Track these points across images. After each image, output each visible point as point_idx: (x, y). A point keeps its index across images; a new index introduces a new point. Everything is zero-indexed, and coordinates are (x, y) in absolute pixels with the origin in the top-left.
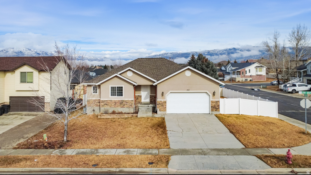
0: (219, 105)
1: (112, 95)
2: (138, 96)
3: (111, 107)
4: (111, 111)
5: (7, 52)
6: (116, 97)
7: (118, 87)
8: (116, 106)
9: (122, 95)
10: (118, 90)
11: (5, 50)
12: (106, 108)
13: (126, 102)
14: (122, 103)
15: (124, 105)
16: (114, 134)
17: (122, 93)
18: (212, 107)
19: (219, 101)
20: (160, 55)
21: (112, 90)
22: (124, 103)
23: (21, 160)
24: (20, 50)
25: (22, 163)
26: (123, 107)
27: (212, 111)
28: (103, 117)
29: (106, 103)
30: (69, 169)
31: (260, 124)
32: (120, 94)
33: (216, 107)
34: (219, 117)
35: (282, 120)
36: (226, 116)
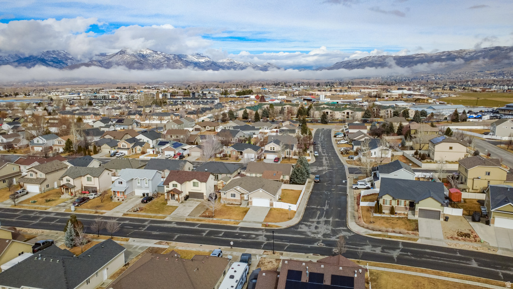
1: (231, 197)
2: (243, 197)
3: (231, 201)
4: (230, 203)
12: (229, 201)
13: (237, 200)
14: (235, 200)
16: (229, 214)
19: (273, 203)
26: (235, 202)
31: (282, 214)
32: (234, 196)
33: (272, 205)
34: (271, 209)
35: (295, 212)
36: (275, 209)
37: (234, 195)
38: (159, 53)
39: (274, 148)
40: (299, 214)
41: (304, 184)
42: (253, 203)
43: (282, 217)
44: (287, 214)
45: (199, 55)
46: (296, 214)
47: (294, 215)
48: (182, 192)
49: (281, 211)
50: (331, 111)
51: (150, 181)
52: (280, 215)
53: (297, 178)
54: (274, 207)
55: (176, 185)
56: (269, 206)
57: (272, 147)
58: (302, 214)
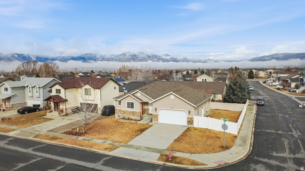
0: (193, 121)
1: (128, 107)
2: (147, 109)
3: (127, 115)
4: (127, 118)
5: (125, 55)
6: (130, 109)
7: (131, 103)
8: (130, 114)
9: (133, 108)
10: (131, 104)
11: (123, 54)
12: (125, 115)
13: (136, 113)
14: (133, 113)
15: (134, 114)
17: (133, 106)
18: (188, 121)
19: (193, 118)
20: (269, 56)
21: (128, 104)
22: (134, 113)
23: (58, 139)
24: (135, 54)
25: (57, 140)
26: (134, 116)
27: (188, 124)
28: (120, 121)
29: (124, 112)
30: (71, 146)
31: (208, 137)
32: (132, 107)
33: (190, 122)
34: (188, 129)
35: (235, 137)
36: (196, 129)
37: (131, 105)
38: (144, 53)
39: (206, 80)
40: (244, 141)
41: (245, 103)
42: (160, 117)
43: (208, 143)
44: (219, 138)
45: (167, 55)
46: (238, 141)
47: (233, 141)
48: (66, 101)
49: (207, 133)
50: (256, 71)
51: (41, 89)
52: (205, 139)
53: (235, 95)
54: (195, 125)
55: (60, 90)
56: (185, 124)
57: (204, 78)
58: (250, 141)
